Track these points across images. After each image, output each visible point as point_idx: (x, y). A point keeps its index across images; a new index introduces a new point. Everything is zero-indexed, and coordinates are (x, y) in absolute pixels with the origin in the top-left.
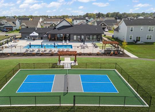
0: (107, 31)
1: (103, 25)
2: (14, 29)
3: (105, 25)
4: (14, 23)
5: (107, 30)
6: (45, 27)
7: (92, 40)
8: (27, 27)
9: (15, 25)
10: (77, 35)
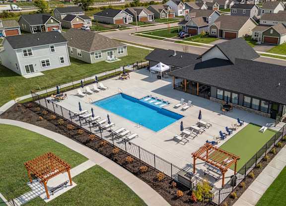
4: (205, 19)
6: (256, 33)
7: (258, 112)
8: (221, 31)
9: (206, 23)
10: (224, 90)
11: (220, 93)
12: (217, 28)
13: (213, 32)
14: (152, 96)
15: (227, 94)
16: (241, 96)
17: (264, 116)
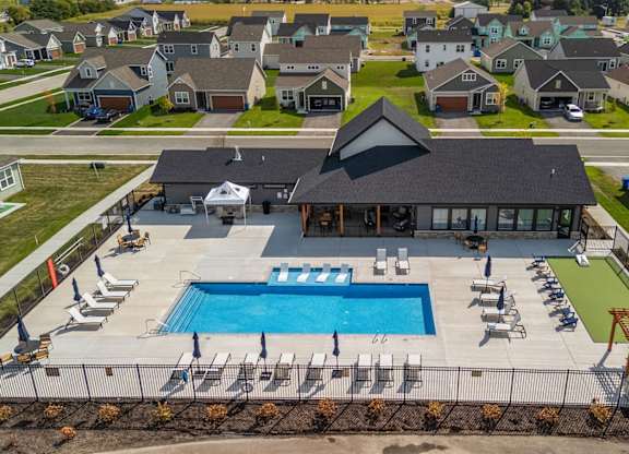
0: (578, 120)
1: (558, 84)
2: (140, 102)
3: (568, 87)
4: (136, 70)
5: (580, 114)
6: (284, 92)
7: (530, 234)
8: (201, 97)
9: (143, 81)
10: (450, 207)
11: (440, 216)
12: (190, 90)
13: (180, 100)
14: (290, 266)
15: (459, 215)
16: (493, 209)
17: (544, 238)
